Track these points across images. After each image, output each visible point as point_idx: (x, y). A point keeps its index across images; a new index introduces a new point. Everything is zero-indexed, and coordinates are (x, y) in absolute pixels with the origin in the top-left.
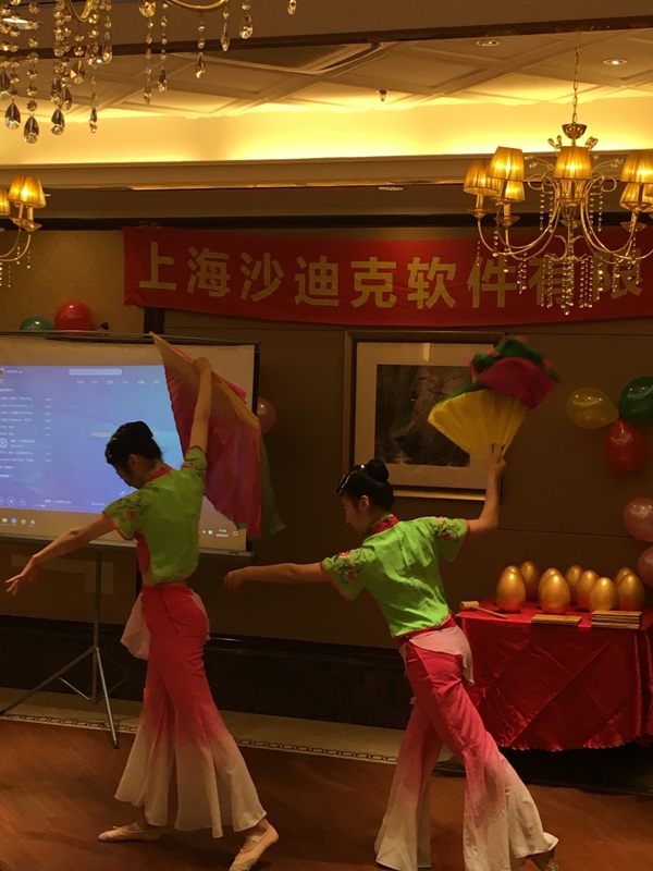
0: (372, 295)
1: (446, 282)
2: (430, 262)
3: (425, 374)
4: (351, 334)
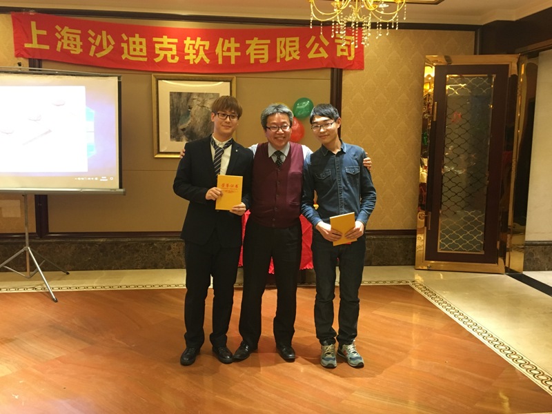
0: (165, 56)
1: (204, 50)
2: (196, 40)
3: (195, 97)
4: (155, 76)
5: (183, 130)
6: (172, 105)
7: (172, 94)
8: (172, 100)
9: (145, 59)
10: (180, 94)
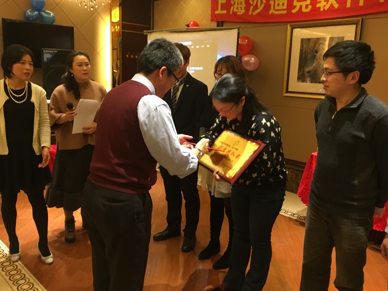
0: (301, 6)
3: (322, 42)
5: (309, 72)
6: (301, 50)
7: (302, 40)
8: (302, 46)
9: (285, 12)
10: (309, 40)
